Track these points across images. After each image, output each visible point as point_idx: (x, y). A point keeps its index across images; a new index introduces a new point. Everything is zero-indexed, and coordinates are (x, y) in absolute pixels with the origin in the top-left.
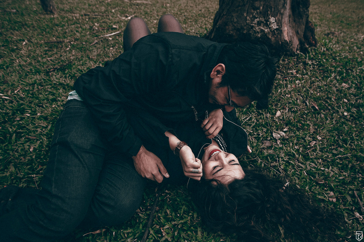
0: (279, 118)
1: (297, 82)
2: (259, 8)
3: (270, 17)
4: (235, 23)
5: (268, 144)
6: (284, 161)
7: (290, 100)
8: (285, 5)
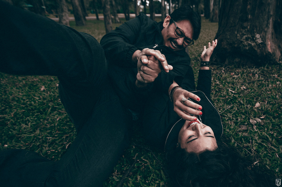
0: (258, 109)
1: (278, 83)
2: (247, 28)
3: (256, 34)
4: (228, 39)
5: (244, 128)
6: (257, 143)
7: (270, 95)
8: (268, 25)
